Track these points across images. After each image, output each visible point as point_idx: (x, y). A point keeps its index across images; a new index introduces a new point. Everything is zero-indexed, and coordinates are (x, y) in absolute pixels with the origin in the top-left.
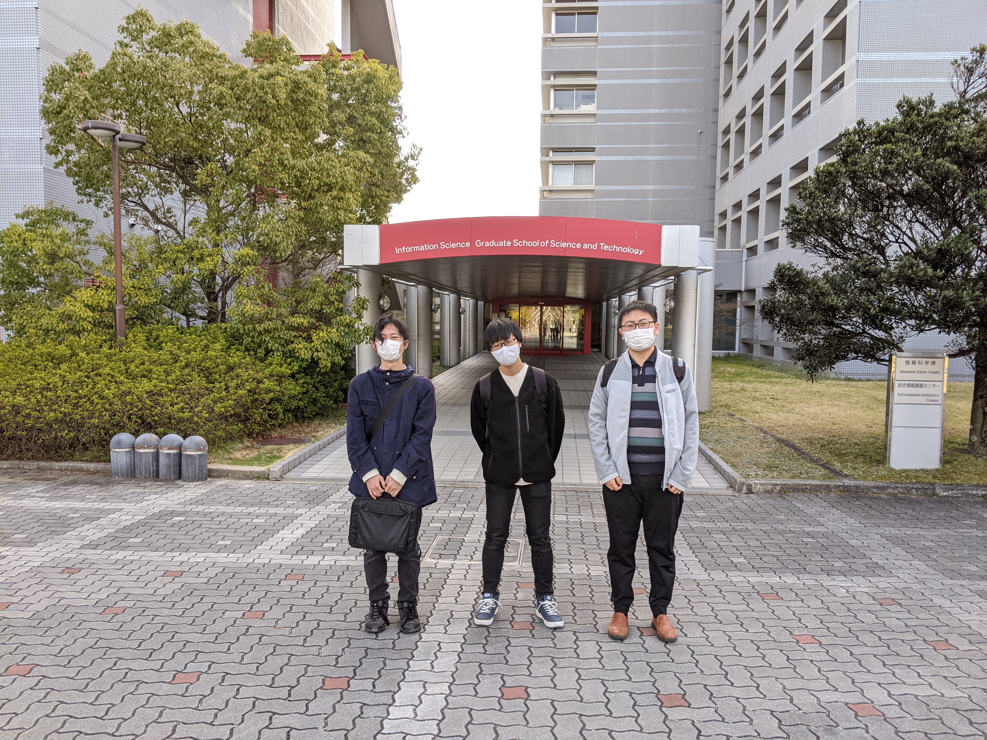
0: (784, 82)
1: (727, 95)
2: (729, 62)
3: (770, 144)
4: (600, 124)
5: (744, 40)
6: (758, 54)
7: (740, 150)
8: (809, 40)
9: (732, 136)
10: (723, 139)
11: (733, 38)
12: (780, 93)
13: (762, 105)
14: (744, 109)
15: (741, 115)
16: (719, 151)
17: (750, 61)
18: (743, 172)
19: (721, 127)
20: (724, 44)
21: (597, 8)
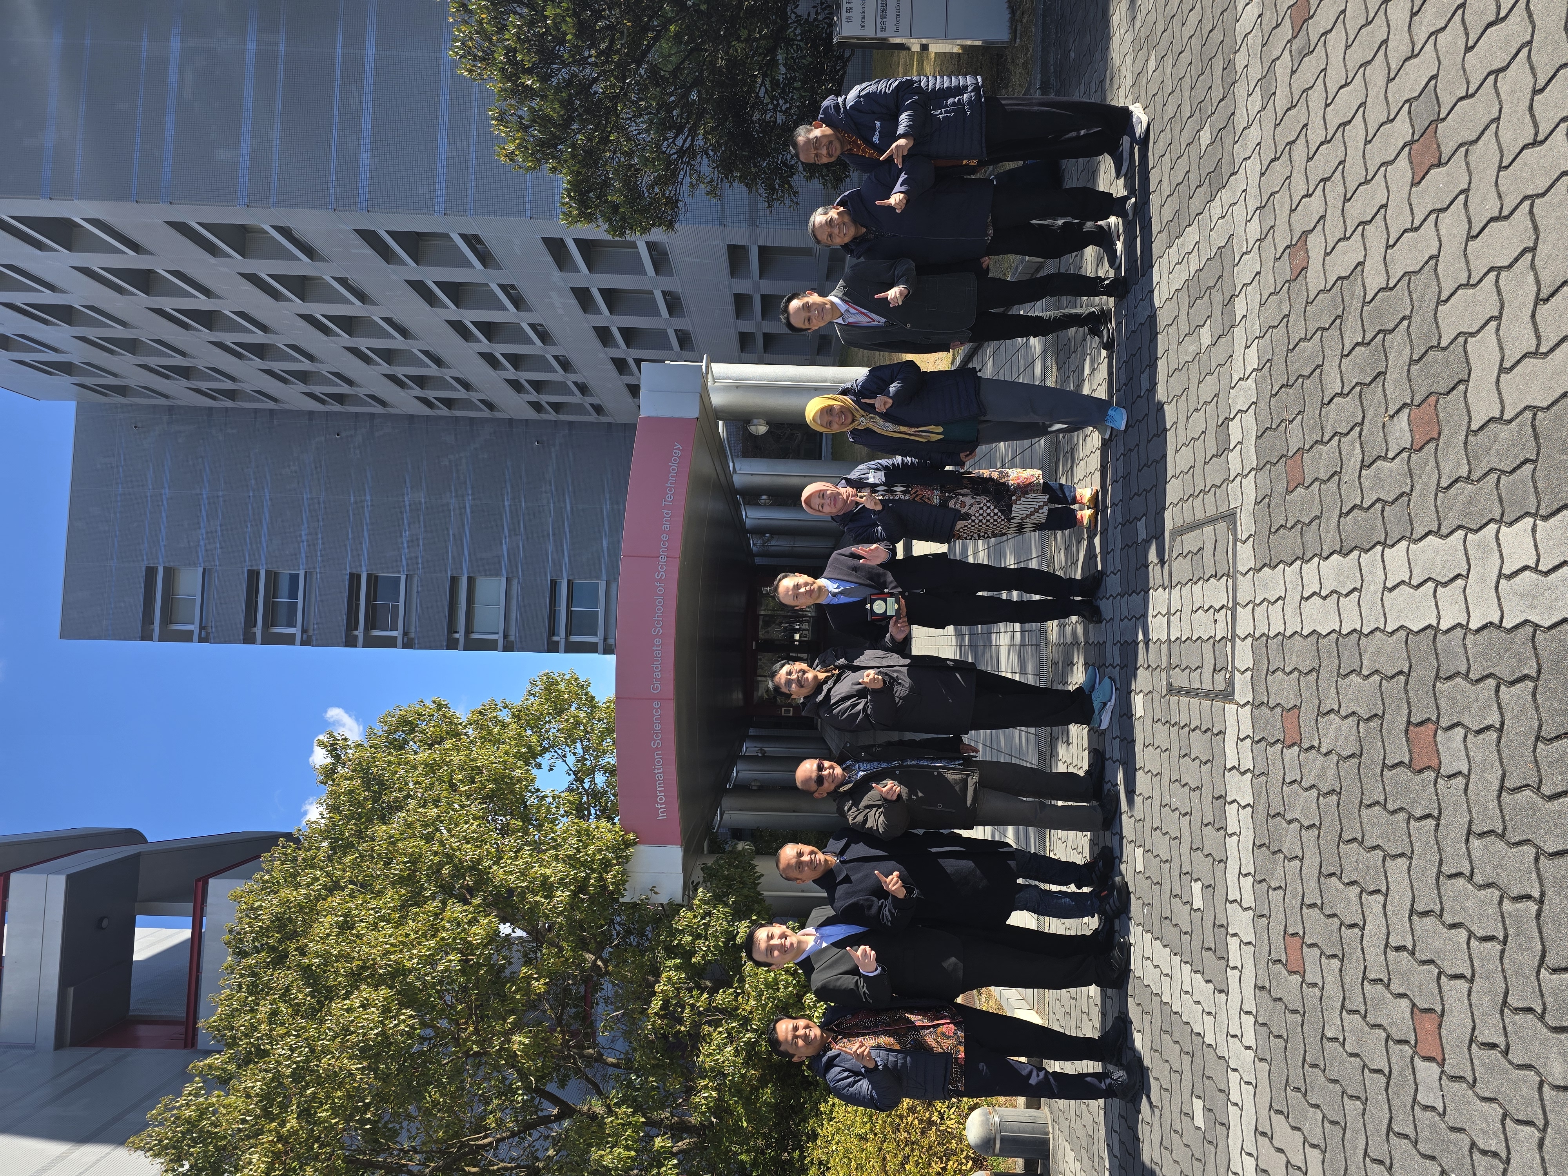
0: (474, 323)
1: (490, 406)
2: (449, 403)
3: (554, 344)
4: (520, 573)
5: (421, 381)
6: (438, 361)
7: (562, 388)
8: (419, 287)
9: (544, 399)
10: (548, 413)
11: (418, 398)
12: (489, 329)
13: (504, 355)
14: (508, 381)
15: (515, 385)
16: (563, 417)
17: (447, 374)
18: (592, 383)
19: (531, 414)
20: (425, 410)
21: (369, 576)
